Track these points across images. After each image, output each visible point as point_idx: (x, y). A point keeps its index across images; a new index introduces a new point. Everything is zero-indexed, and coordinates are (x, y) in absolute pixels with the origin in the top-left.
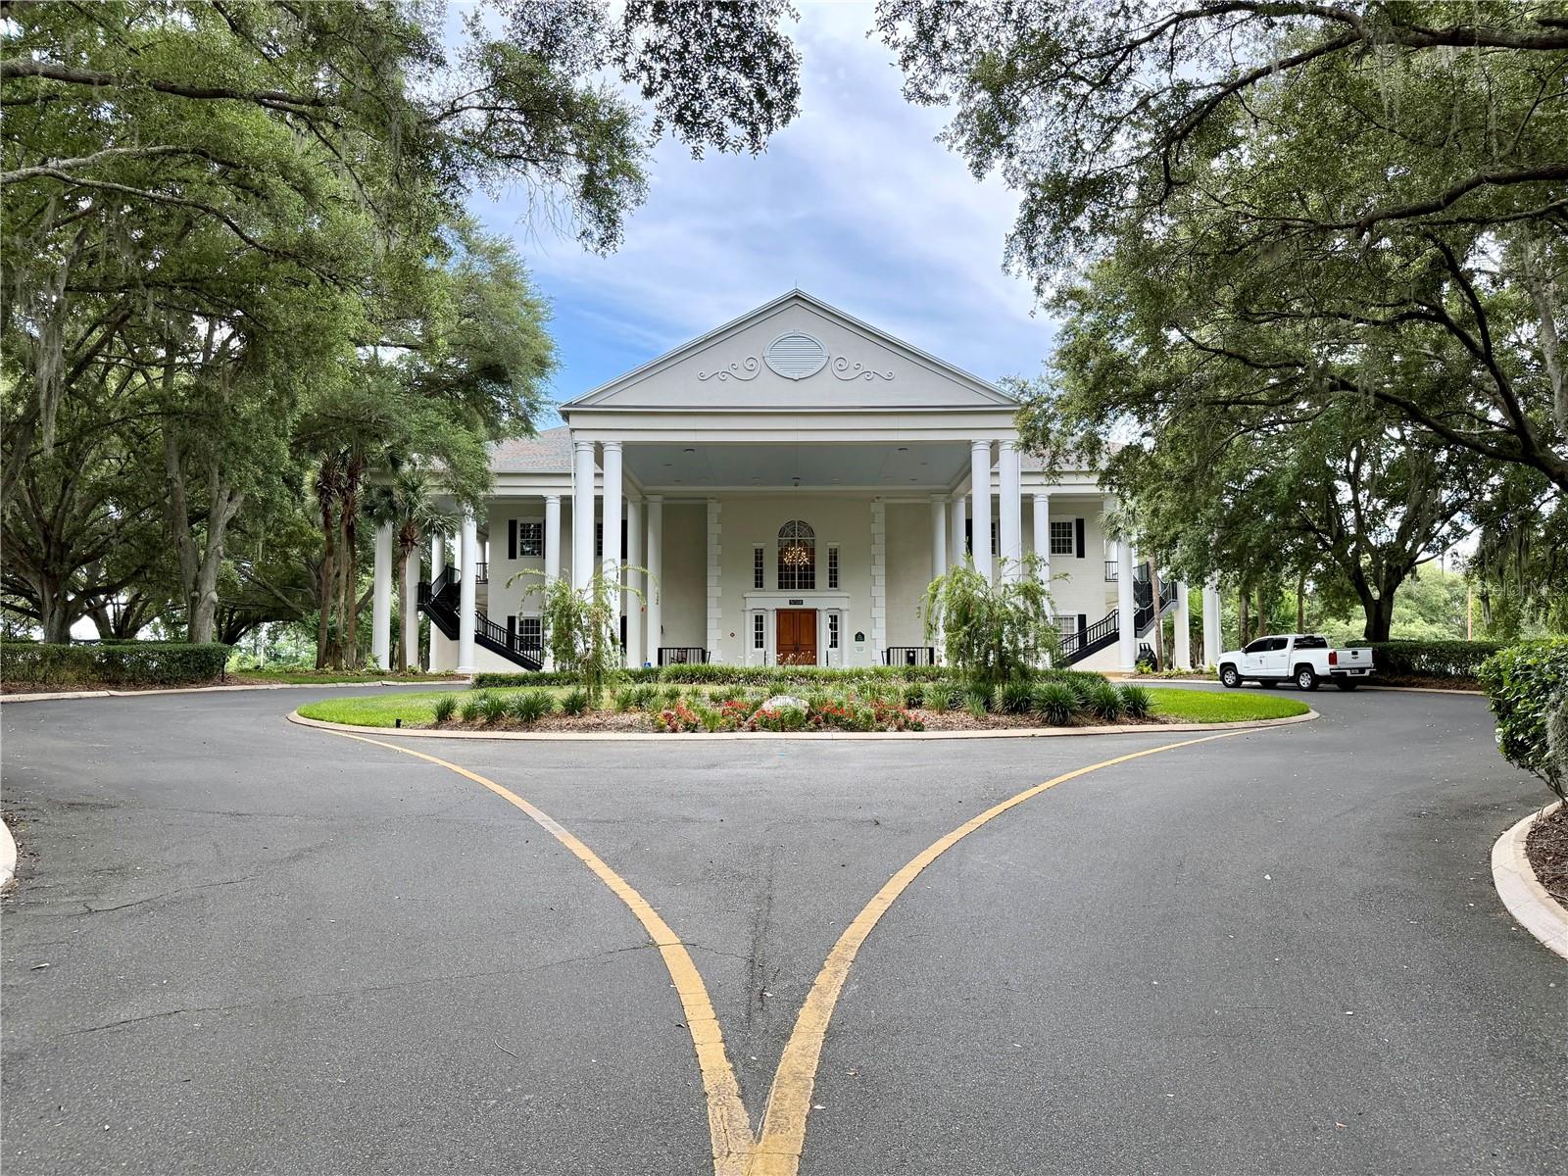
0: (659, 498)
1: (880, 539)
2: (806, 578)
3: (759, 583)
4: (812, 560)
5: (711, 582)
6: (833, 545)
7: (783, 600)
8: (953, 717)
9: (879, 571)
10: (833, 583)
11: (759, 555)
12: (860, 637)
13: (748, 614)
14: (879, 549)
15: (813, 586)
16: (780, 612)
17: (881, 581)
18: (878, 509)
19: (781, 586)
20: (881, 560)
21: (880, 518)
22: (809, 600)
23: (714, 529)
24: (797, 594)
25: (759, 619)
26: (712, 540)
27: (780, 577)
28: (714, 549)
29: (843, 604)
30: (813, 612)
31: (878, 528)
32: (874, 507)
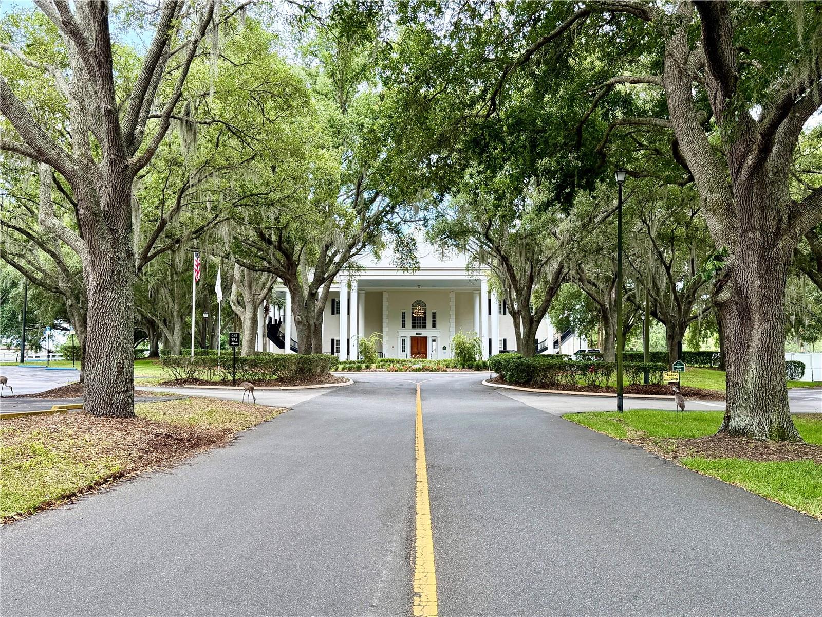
0: (364, 292)
1: (453, 308)
2: (423, 323)
3: (404, 326)
4: (425, 316)
5: (384, 325)
6: (434, 310)
7: (413, 333)
8: (455, 369)
9: (453, 321)
10: (434, 326)
11: (404, 315)
12: (445, 348)
13: (399, 338)
14: (452, 312)
15: (425, 327)
16: (412, 338)
17: (453, 325)
18: (452, 296)
19: (412, 327)
20: (453, 317)
21: (453, 299)
22: (424, 333)
23: (385, 304)
24: (419, 330)
25: (403, 341)
26: (384, 308)
27: (412, 323)
28: (385, 312)
29: (438, 335)
30: (426, 338)
31: (452, 304)
32: (450, 295)
